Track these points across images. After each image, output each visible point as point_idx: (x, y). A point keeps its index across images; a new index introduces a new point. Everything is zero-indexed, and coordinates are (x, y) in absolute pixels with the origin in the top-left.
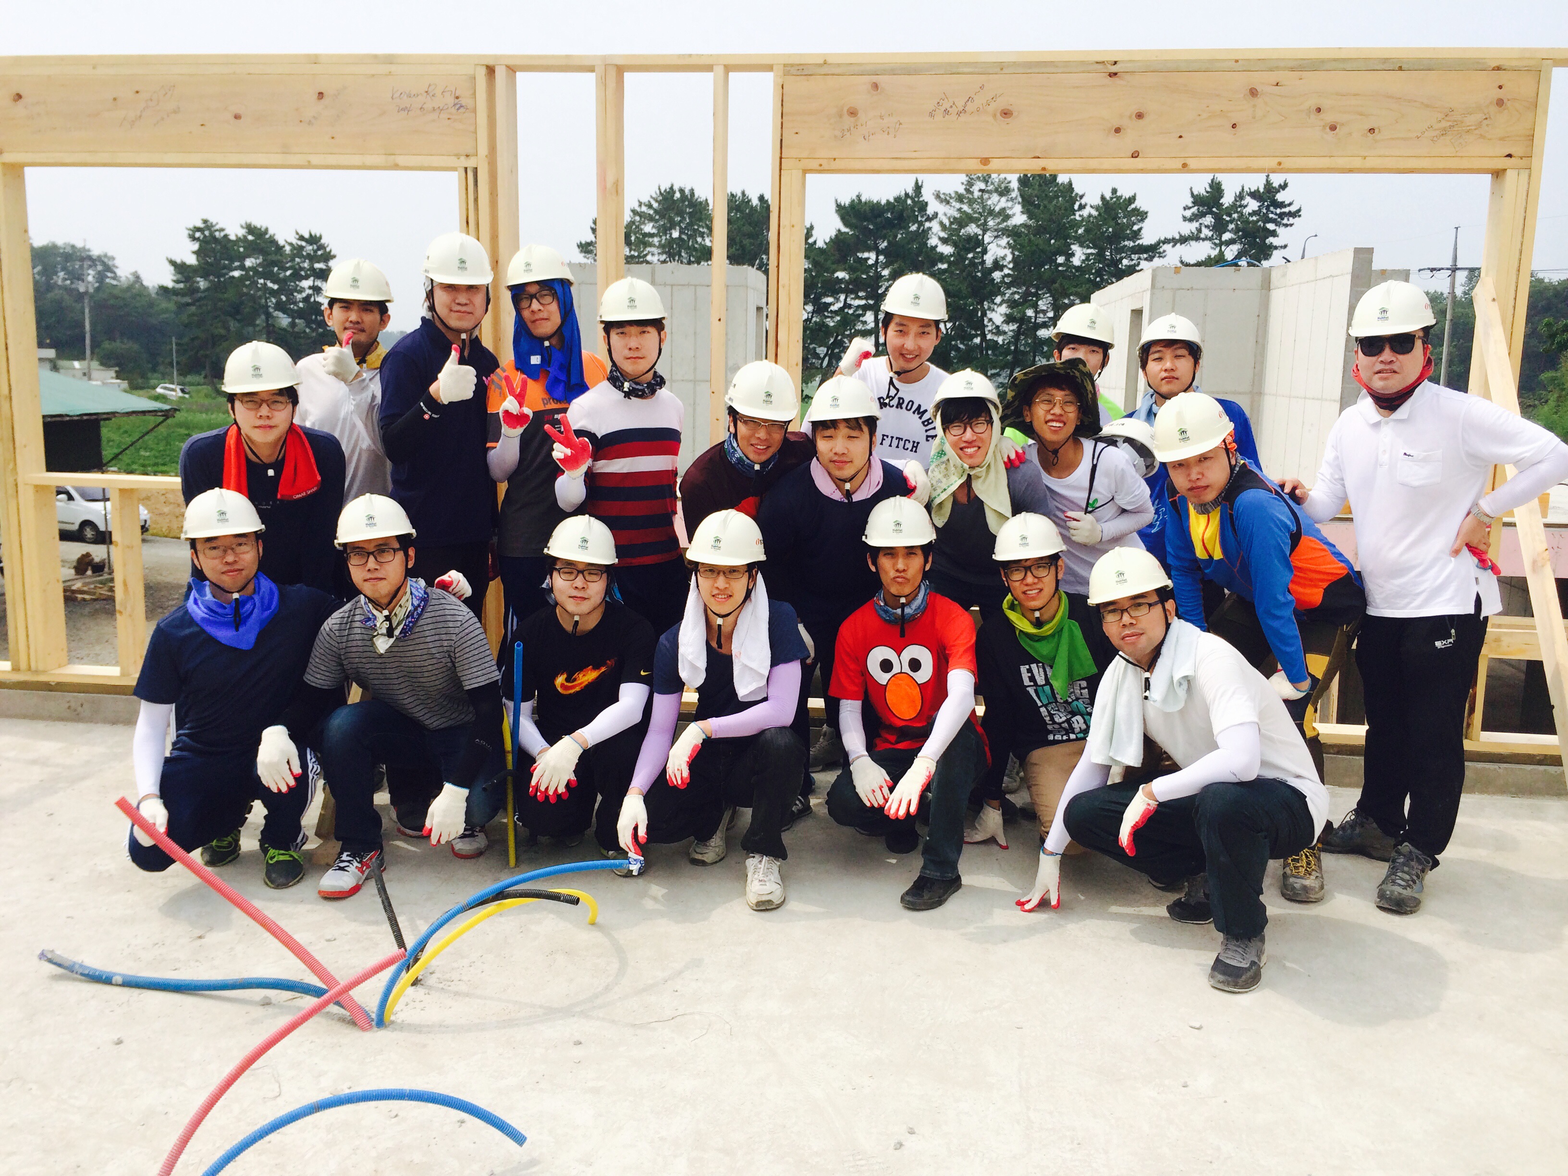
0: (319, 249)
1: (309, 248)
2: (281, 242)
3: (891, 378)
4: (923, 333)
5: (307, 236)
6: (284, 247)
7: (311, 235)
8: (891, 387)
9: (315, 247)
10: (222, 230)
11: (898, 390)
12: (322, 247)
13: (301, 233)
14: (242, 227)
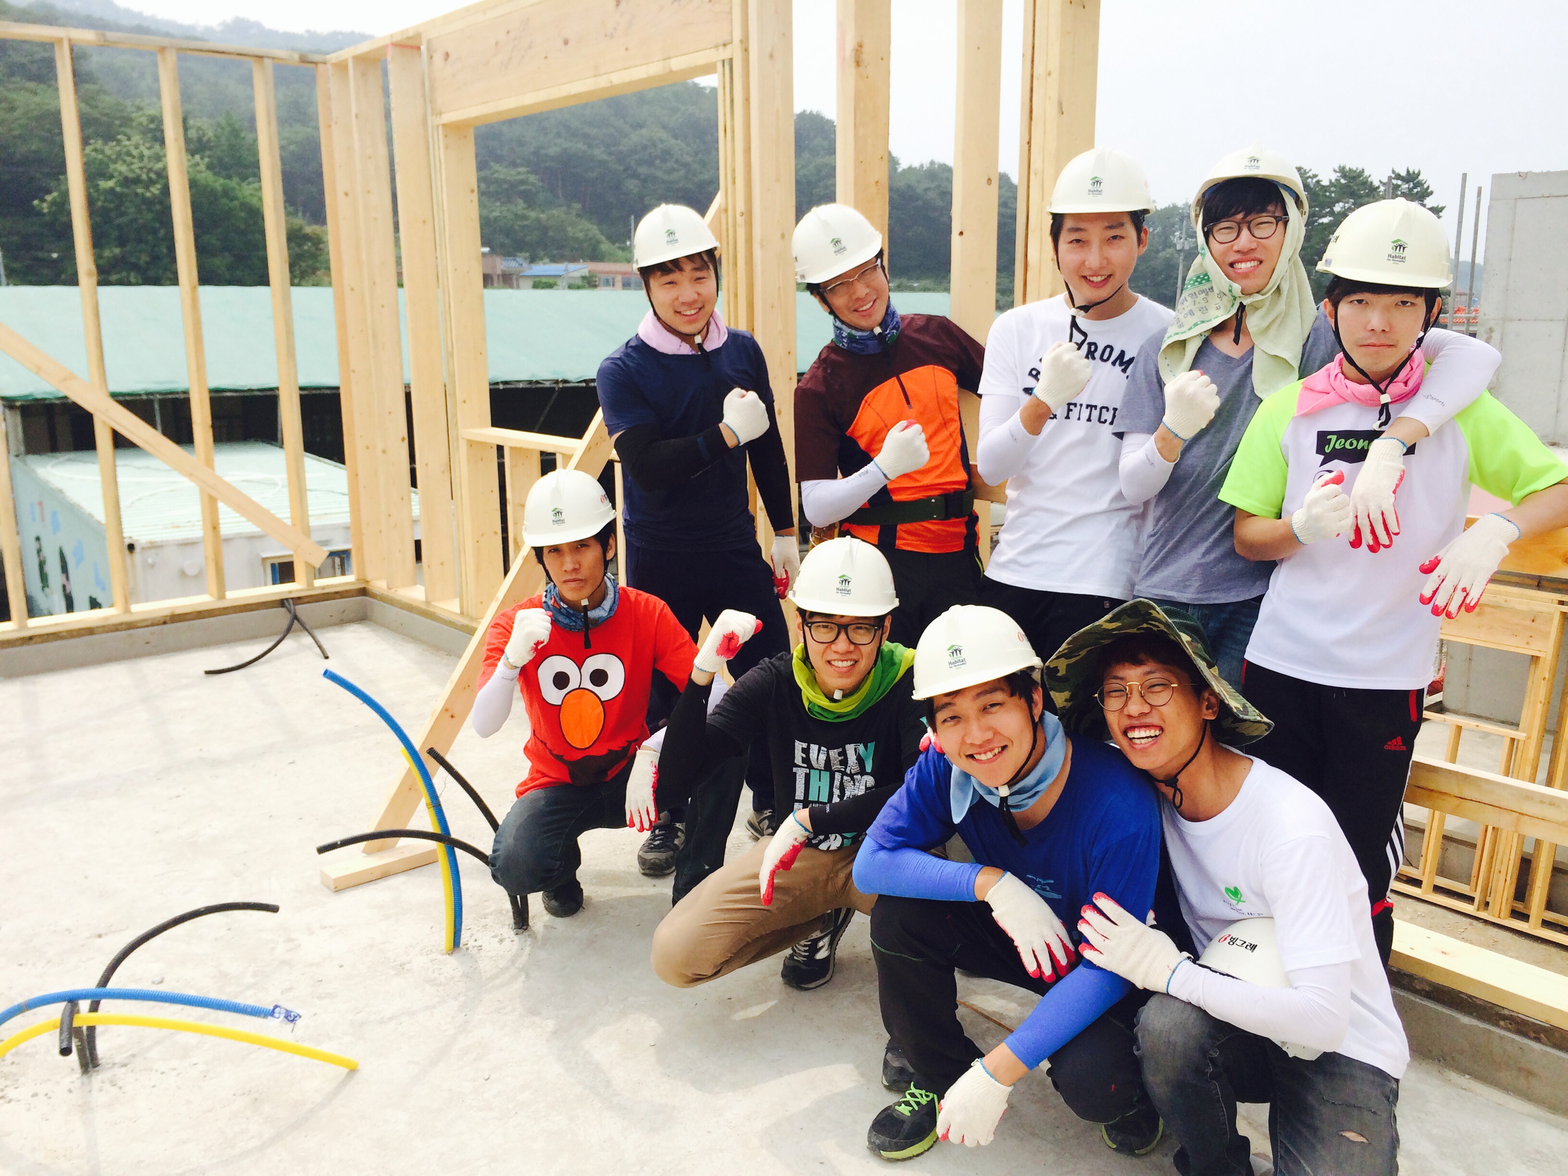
0: (1415, 187)
1: (1405, 186)
2: (1376, 183)
3: (1074, 317)
4: (1115, 237)
5: (1403, 173)
6: (1378, 187)
7: (1408, 171)
8: (1074, 330)
9: (1412, 185)
10: (1315, 176)
11: (1085, 335)
12: (1419, 184)
13: (1397, 171)
14: (1335, 171)
